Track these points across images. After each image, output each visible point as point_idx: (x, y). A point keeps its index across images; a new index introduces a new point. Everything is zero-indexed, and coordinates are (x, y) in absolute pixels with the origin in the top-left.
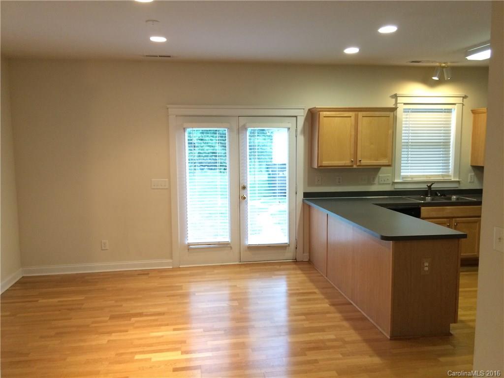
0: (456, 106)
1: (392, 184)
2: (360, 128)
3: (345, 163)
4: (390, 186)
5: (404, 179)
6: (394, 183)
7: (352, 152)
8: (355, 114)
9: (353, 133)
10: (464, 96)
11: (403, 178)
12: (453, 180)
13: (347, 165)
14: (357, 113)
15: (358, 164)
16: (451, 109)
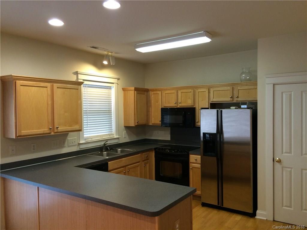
0: (114, 85)
1: (78, 145)
2: (55, 98)
3: (44, 131)
4: (76, 147)
5: (87, 140)
6: (79, 144)
7: (50, 120)
8: (51, 85)
9: (50, 103)
10: (118, 78)
11: (85, 139)
12: (115, 137)
13: (45, 132)
14: (52, 84)
15: (56, 131)
16: (111, 87)
